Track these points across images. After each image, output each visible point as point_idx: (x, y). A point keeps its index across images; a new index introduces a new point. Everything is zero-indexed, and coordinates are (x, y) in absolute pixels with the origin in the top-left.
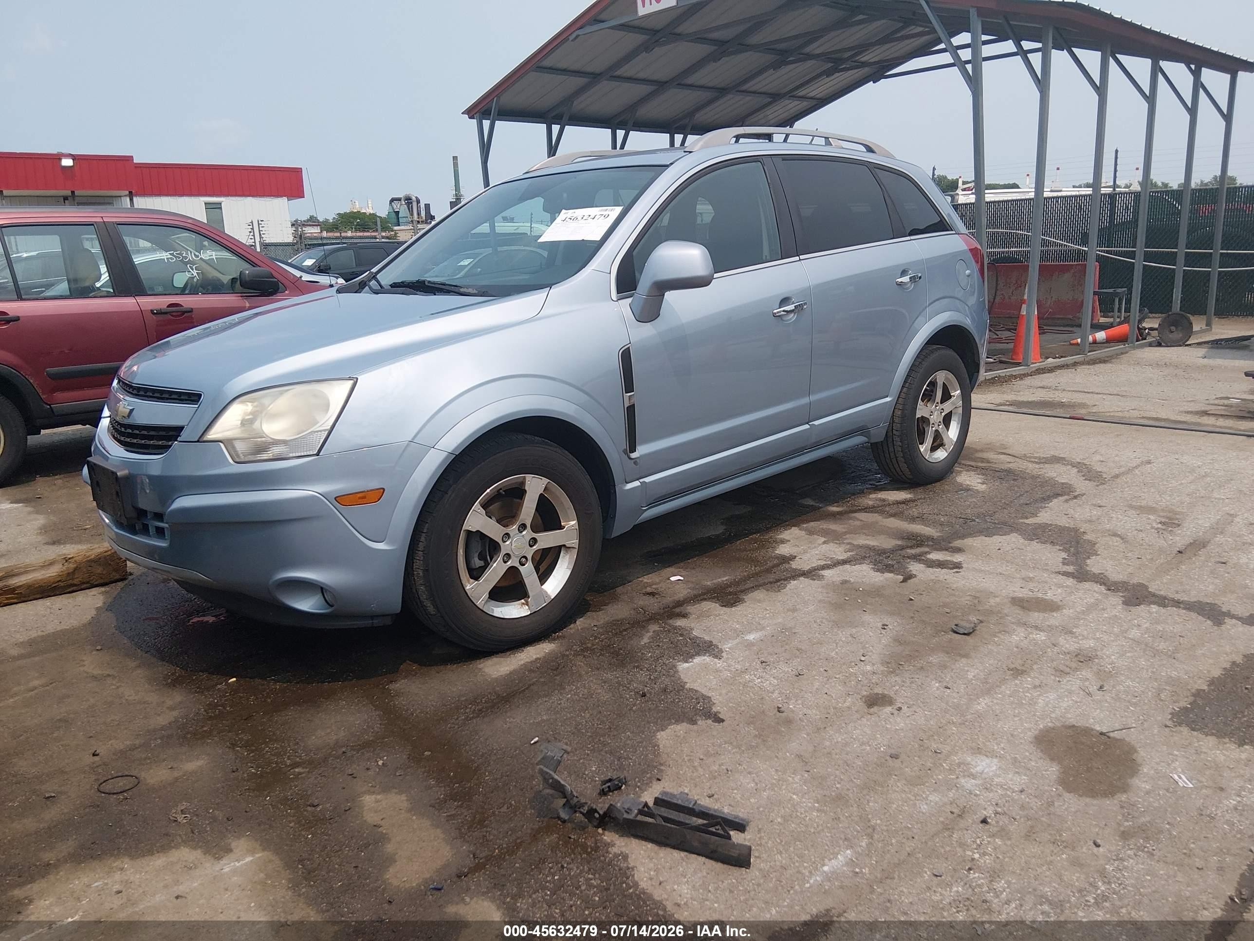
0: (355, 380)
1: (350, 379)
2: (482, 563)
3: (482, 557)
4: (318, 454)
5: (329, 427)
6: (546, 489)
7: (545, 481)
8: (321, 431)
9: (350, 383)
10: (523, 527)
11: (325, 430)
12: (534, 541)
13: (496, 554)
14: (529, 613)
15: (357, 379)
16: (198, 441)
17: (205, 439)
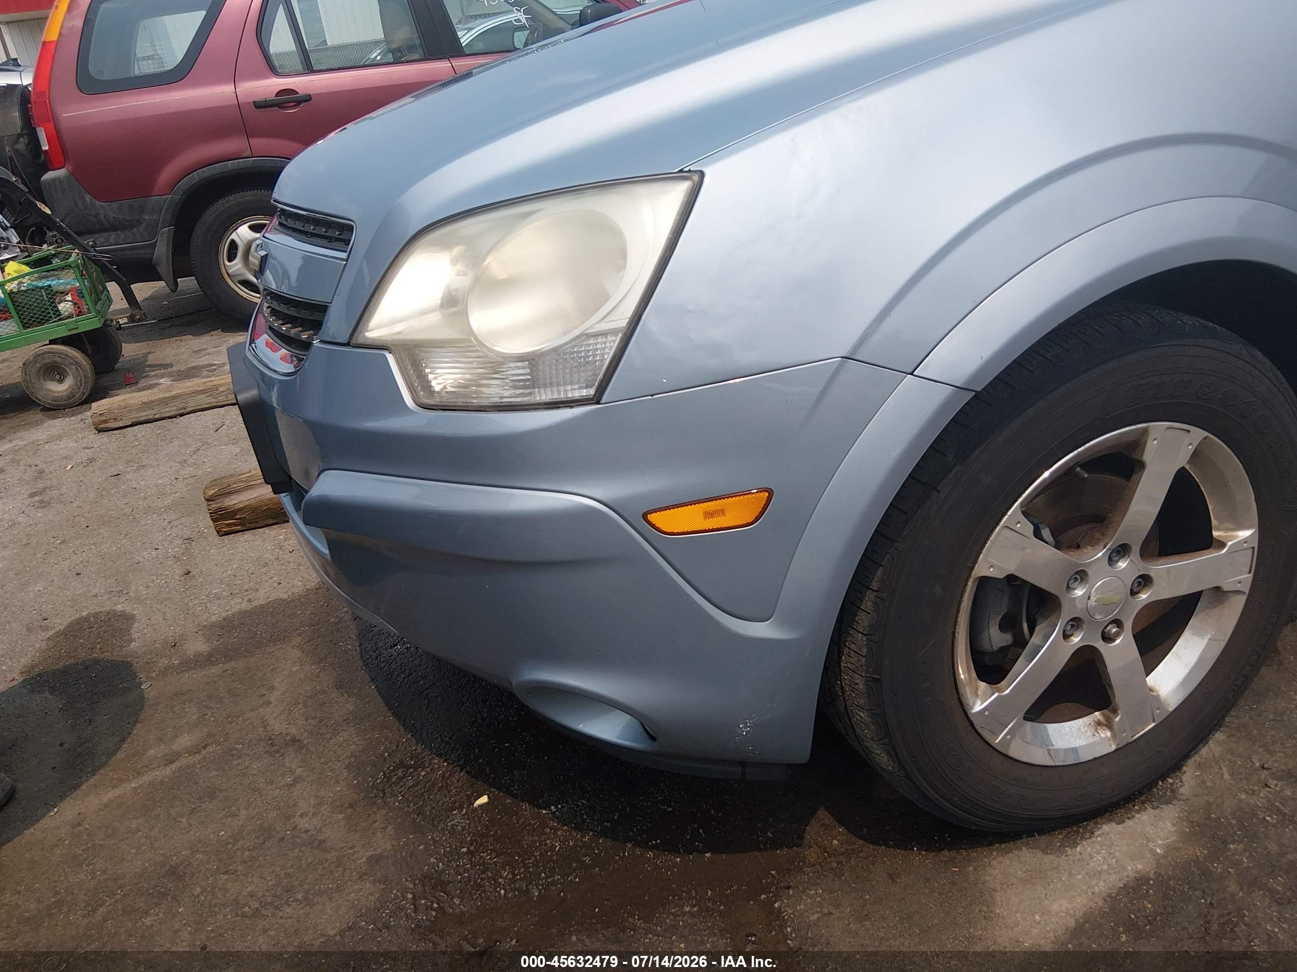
0: (696, 178)
1: (682, 175)
2: (1006, 639)
3: (1009, 623)
4: (596, 399)
5: (624, 323)
6: (1196, 455)
7: (1198, 434)
8: (604, 334)
9: (680, 190)
10: (1122, 550)
11: (614, 332)
12: (1145, 581)
13: (1045, 617)
14: (1114, 748)
15: (702, 174)
16: (348, 344)
17: (360, 341)
